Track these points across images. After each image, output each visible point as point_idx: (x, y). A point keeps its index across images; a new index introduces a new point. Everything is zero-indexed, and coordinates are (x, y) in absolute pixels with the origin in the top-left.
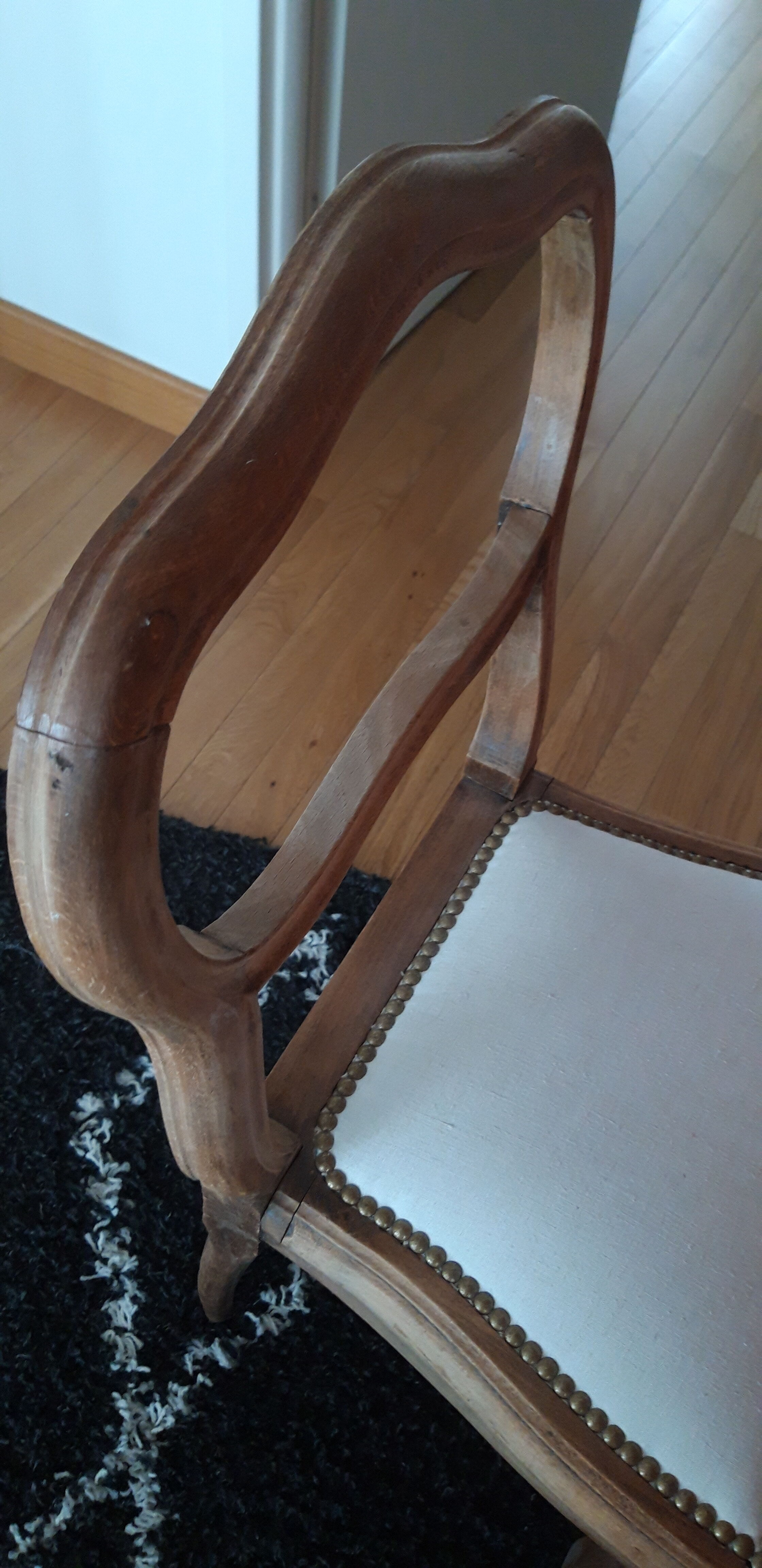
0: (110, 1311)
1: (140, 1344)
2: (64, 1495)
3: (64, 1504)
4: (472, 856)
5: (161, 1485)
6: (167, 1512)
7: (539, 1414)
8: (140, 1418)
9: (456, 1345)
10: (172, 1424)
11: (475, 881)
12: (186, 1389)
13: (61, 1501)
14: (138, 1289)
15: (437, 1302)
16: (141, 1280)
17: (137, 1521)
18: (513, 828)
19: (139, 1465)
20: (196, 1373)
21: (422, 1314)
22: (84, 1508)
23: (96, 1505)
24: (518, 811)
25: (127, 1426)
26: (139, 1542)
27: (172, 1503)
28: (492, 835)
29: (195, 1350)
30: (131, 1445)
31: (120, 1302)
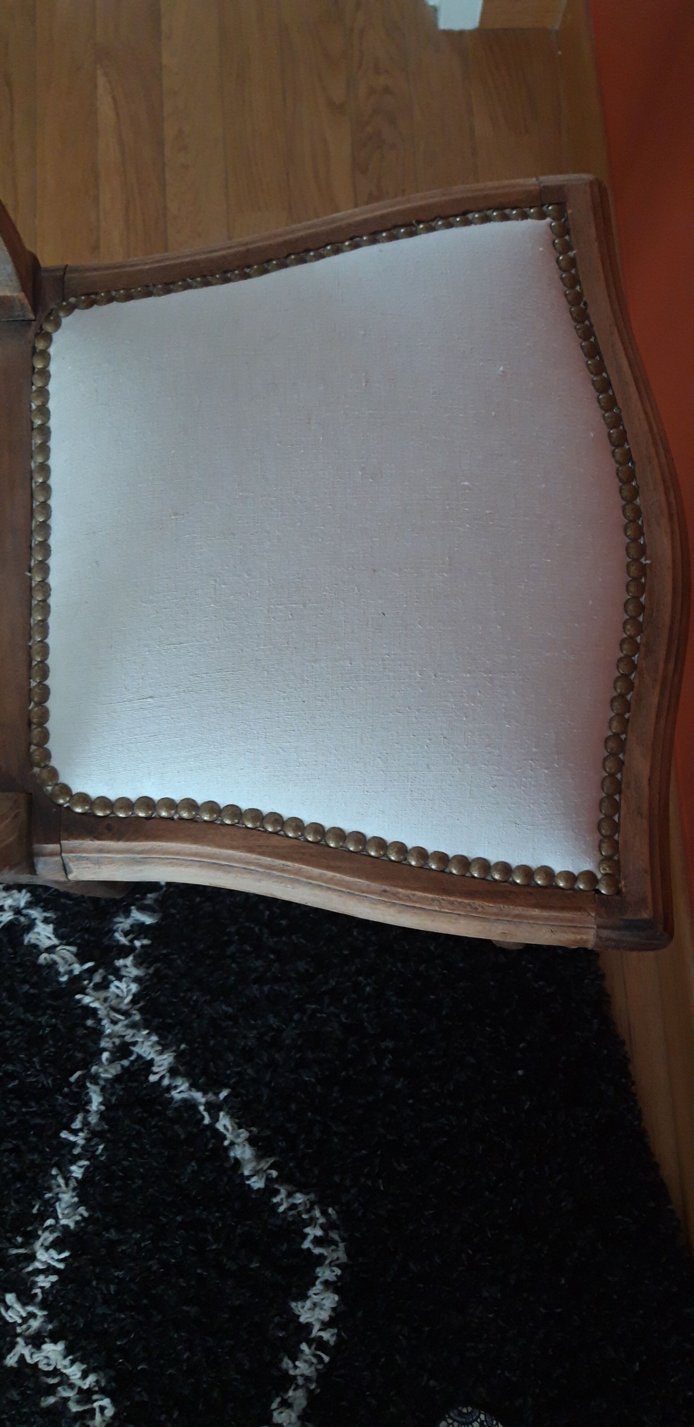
0: (33, 941)
1: (73, 949)
2: (88, 1088)
3: (91, 1094)
4: (28, 407)
5: (157, 1034)
6: (174, 1048)
7: (367, 882)
8: (109, 1000)
9: (267, 871)
10: (137, 988)
11: (45, 431)
12: (131, 958)
13: (88, 1093)
14: (44, 911)
15: (232, 848)
16: (42, 904)
17: (155, 1069)
18: (52, 350)
19: (130, 1032)
20: (131, 941)
21: (225, 865)
22: (109, 1086)
23: (117, 1079)
24: (48, 328)
25: (102, 1013)
26: (166, 1082)
27: (174, 1040)
28: (36, 370)
29: (121, 926)
30: (114, 1022)
31: (36, 930)
